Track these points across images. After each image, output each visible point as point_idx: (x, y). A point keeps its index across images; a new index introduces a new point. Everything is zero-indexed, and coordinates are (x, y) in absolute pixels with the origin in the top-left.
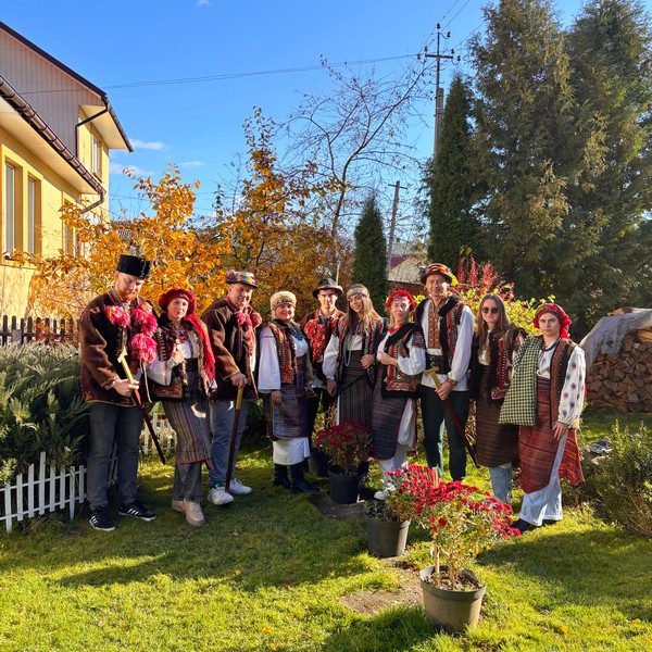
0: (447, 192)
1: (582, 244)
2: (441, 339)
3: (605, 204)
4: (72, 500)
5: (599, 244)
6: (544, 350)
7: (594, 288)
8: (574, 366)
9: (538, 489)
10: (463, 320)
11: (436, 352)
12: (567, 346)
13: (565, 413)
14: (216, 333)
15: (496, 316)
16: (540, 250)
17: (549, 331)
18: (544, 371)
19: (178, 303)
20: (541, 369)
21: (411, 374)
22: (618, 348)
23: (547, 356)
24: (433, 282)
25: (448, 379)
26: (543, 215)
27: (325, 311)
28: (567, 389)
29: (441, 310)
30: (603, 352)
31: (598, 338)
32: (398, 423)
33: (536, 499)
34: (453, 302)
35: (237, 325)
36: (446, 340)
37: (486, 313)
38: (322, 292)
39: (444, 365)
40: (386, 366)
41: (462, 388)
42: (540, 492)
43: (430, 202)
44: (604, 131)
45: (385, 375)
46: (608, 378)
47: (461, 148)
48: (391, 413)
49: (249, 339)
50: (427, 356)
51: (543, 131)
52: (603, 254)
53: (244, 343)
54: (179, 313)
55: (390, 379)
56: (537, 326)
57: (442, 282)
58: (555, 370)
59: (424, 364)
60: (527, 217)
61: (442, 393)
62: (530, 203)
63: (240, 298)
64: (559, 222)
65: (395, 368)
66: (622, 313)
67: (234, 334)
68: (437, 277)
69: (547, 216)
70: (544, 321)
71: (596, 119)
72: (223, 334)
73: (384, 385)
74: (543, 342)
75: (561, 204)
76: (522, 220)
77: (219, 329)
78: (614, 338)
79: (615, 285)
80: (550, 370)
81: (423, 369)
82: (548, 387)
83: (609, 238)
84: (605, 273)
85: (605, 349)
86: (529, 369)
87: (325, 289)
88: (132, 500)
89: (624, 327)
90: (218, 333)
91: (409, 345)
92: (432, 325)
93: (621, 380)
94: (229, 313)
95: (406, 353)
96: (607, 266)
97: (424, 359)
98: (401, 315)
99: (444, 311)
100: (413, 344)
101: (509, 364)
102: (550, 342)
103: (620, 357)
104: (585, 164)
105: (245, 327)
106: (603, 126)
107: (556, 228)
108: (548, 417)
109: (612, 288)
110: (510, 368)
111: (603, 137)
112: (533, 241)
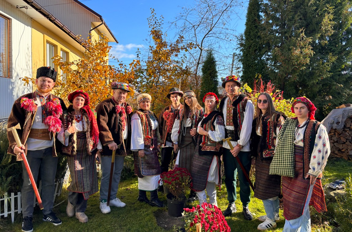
0: (250, 48)
1: (321, 72)
2: (233, 120)
3: (333, 51)
4: (13, 212)
5: (330, 72)
6: (299, 128)
7: (327, 95)
8: (320, 137)
9: (295, 218)
10: (247, 108)
11: (231, 128)
12: (314, 125)
13: (314, 169)
14: (102, 117)
15: (266, 105)
16: (298, 75)
17: (301, 114)
18: (299, 142)
19: (78, 99)
20: (297, 140)
21: (217, 141)
22: (343, 126)
23: (301, 131)
24: (229, 86)
25: (238, 144)
26: (299, 57)
27: (174, 105)
28: (315, 152)
29: (234, 103)
30: (334, 128)
31: (331, 120)
32: (208, 169)
33: (294, 224)
34: (241, 98)
35: (116, 113)
36: (237, 121)
37: (260, 103)
38: (172, 95)
39: (235, 136)
40: (201, 136)
41: (247, 149)
42: (297, 220)
43: (242, 55)
44: (332, 14)
45: (201, 142)
46: (337, 142)
47: (256, 27)
48: (204, 164)
49: (123, 121)
50: (226, 130)
51: (299, 16)
52: (332, 77)
53: (119, 123)
54: (78, 105)
55: (203, 144)
56: (293, 112)
57: (235, 86)
58: (307, 141)
59: (224, 135)
60: (290, 58)
61: (234, 152)
62: (292, 51)
63: (120, 97)
64: (308, 60)
65: (207, 137)
66: (345, 107)
67: (113, 118)
68: (231, 83)
69: (301, 58)
70: (297, 108)
71: (328, 8)
72: (107, 118)
73: (200, 147)
74: (298, 122)
75: (309, 51)
76: (288, 60)
77: (104, 115)
78: (340, 120)
79: (339, 93)
80: (304, 140)
81: (224, 138)
82: (301, 152)
83: (335, 69)
84: (334, 87)
85: (335, 126)
86: (289, 140)
87: (173, 94)
88: (49, 212)
89: (346, 114)
90: (103, 117)
91: (215, 124)
92: (229, 111)
93: (344, 143)
94: (112, 106)
95: (213, 129)
96: (335, 83)
97: (224, 132)
98: (210, 107)
99: (235, 103)
100: (218, 123)
101: (274, 135)
102: (302, 122)
103: (344, 130)
104: (322, 31)
105: (121, 114)
106: (331, 11)
107: (307, 64)
108: (302, 171)
109: (338, 94)
110: (275, 138)
111: (332, 17)
112: (294, 71)
